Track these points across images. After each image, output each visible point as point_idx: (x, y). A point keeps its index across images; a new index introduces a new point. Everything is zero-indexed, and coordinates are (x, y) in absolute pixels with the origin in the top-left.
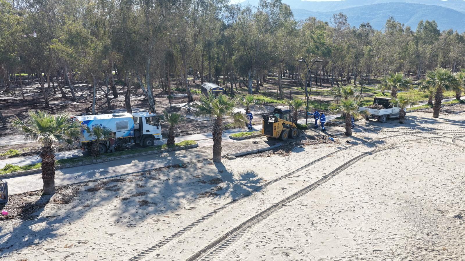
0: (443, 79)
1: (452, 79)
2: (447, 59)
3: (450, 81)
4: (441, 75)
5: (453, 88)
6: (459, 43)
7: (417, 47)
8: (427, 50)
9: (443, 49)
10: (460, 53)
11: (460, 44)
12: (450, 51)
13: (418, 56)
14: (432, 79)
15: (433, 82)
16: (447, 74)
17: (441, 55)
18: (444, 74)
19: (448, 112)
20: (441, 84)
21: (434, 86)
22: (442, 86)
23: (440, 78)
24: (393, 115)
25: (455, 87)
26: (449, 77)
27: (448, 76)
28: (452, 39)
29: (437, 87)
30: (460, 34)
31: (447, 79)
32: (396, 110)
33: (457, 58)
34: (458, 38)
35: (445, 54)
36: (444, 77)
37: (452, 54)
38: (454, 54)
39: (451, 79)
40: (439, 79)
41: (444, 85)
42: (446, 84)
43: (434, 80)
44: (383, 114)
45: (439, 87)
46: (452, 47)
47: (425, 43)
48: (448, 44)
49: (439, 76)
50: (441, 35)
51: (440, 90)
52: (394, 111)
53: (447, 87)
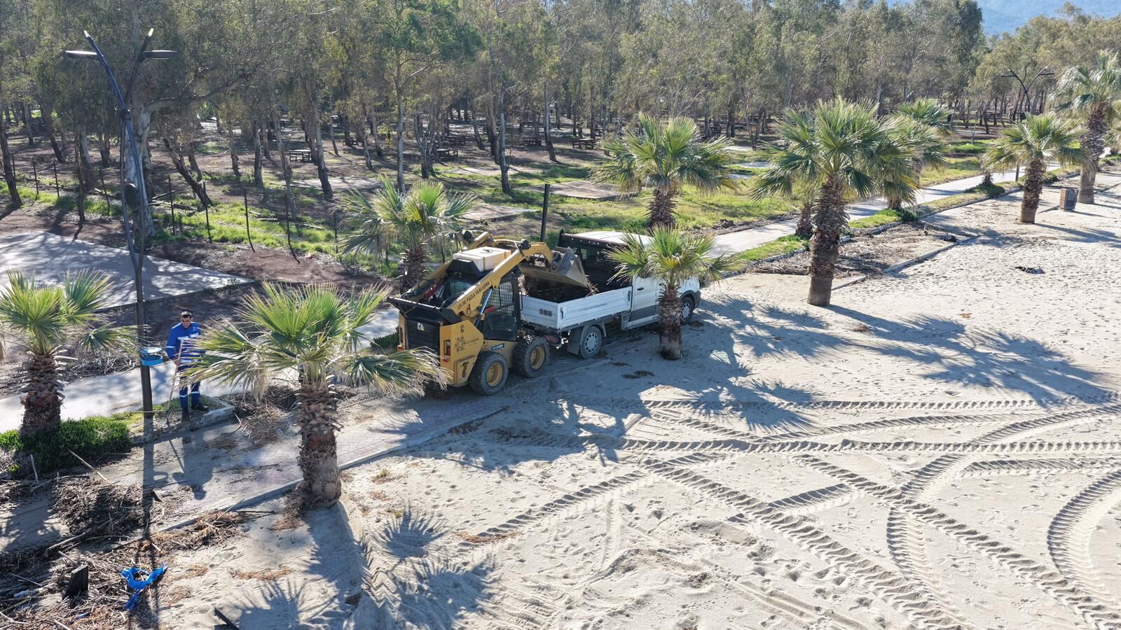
0: (845, 148)
1: (880, 146)
2: (858, 77)
3: (871, 155)
4: (839, 129)
5: (885, 182)
6: (888, 30)
7: (779, 40)
8: (808, 47)
9: (847, 49)
10: (892, 61)
11: (892, 33)
12: (865, 56)
13: (781, 68)
14: (803, 144)
15: (807, 157)
16: (860, 127)
17: (843, 66)
18: (849, 126)
19: (865, 270)
20: (837, 164)
21: (813, 173)
22: (840, 175)
23: (834, 140)
24: (633, 315)
25: (889, 178)
26: (868, 139)
27: (864, 136)
28: (869, 21)
29: (825, 180)
30: (890, 7)
31: (859, 145)
32: (648, 291)
33: (885, 75)
34: (885, 19)
35: (852, 64)
36: (850, 137)
37: (870, 63)
38: (875, 63)
39: (877, 144)
40: (828, 146)
41: (848, 170)
42: (858, 166)
43: (811, 149)
44: (579, 321)
45: (831, 177)
46: (870, 43)
47: (798, 27)
48: (859, 34)
49: (830, 135)
50: (843, 11)
51: (834, 194)
52: (638, 297)
53: (861, 181)
